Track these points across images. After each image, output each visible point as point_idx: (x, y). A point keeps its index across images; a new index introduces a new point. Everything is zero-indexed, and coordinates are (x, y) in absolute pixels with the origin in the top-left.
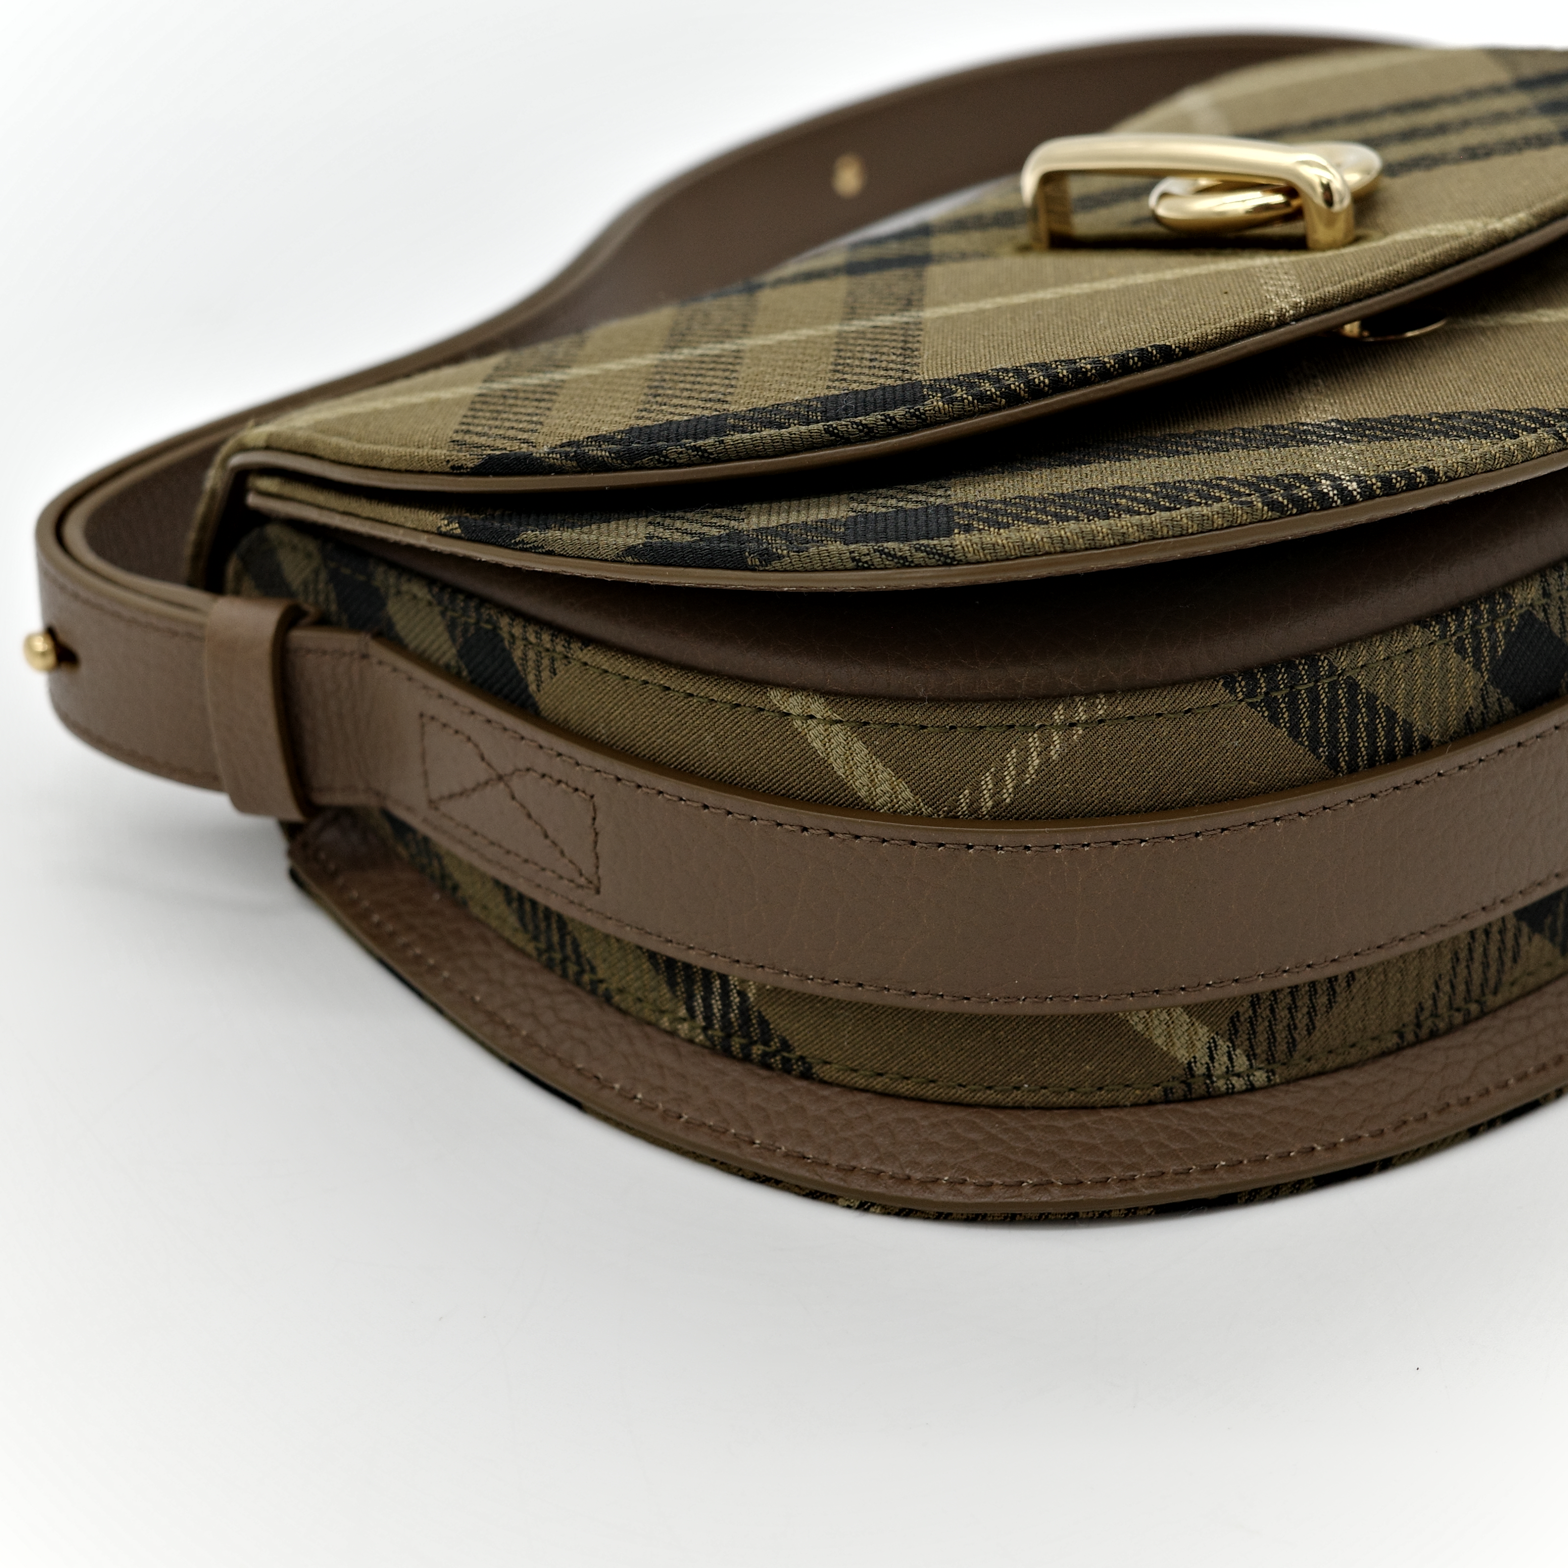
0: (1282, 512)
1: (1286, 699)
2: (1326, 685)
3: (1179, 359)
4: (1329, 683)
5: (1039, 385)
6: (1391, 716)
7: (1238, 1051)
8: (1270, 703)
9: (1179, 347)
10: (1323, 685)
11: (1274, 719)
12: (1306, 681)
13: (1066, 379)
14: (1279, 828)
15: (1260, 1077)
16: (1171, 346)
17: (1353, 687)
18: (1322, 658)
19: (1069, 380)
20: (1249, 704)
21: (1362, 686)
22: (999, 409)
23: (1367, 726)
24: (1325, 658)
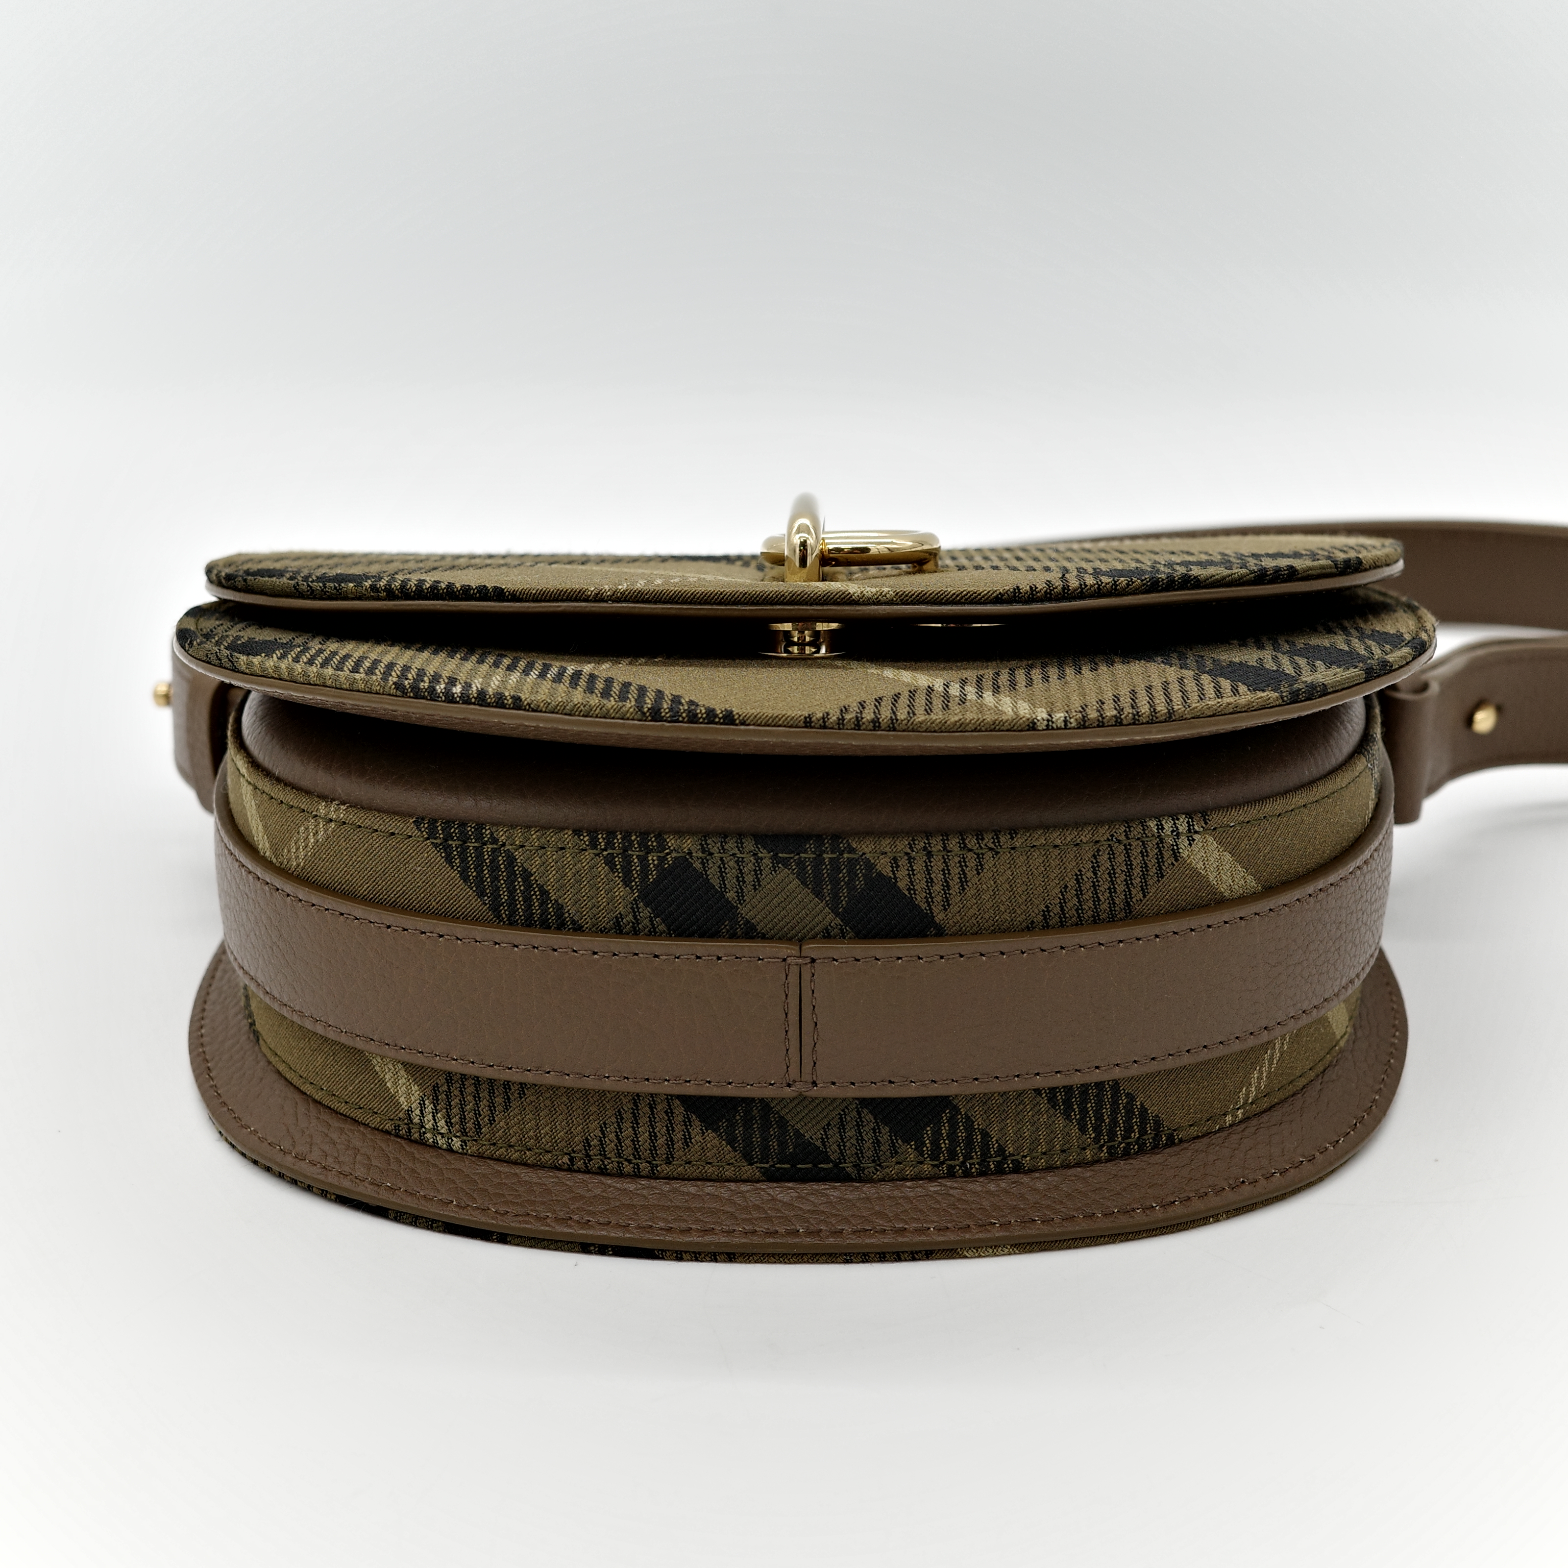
0: (403, 692)
1: (459, 850)
2: (489, 850)
3: (508, 601)
4: (492, 849)
5: (408, 590)
6: (544, 893)
7: (439, 1115)
8: (447, 849)
9: (509, 592)
10: (488, 848)
11: (449, 860)
12: (473, 841)
13: (426, 591)
14: (440, 942)
15: (456, 1144)
16: (504, 589)
17: (511, 860)
18: (487, 828)
19: (428, 592)
20: (432, 843)
21: (519, 861)
22: (378, 599)
23: (523, 892)
24: (489, 829)
